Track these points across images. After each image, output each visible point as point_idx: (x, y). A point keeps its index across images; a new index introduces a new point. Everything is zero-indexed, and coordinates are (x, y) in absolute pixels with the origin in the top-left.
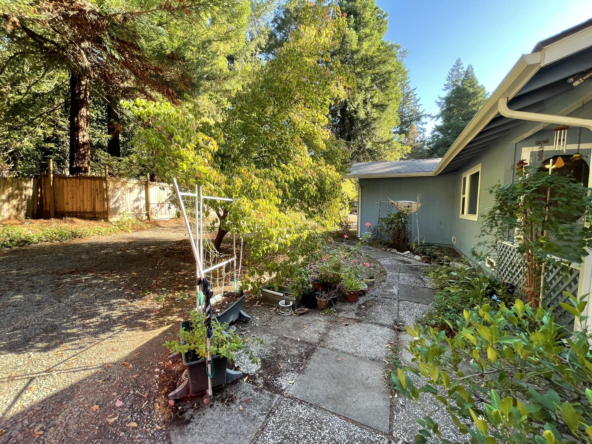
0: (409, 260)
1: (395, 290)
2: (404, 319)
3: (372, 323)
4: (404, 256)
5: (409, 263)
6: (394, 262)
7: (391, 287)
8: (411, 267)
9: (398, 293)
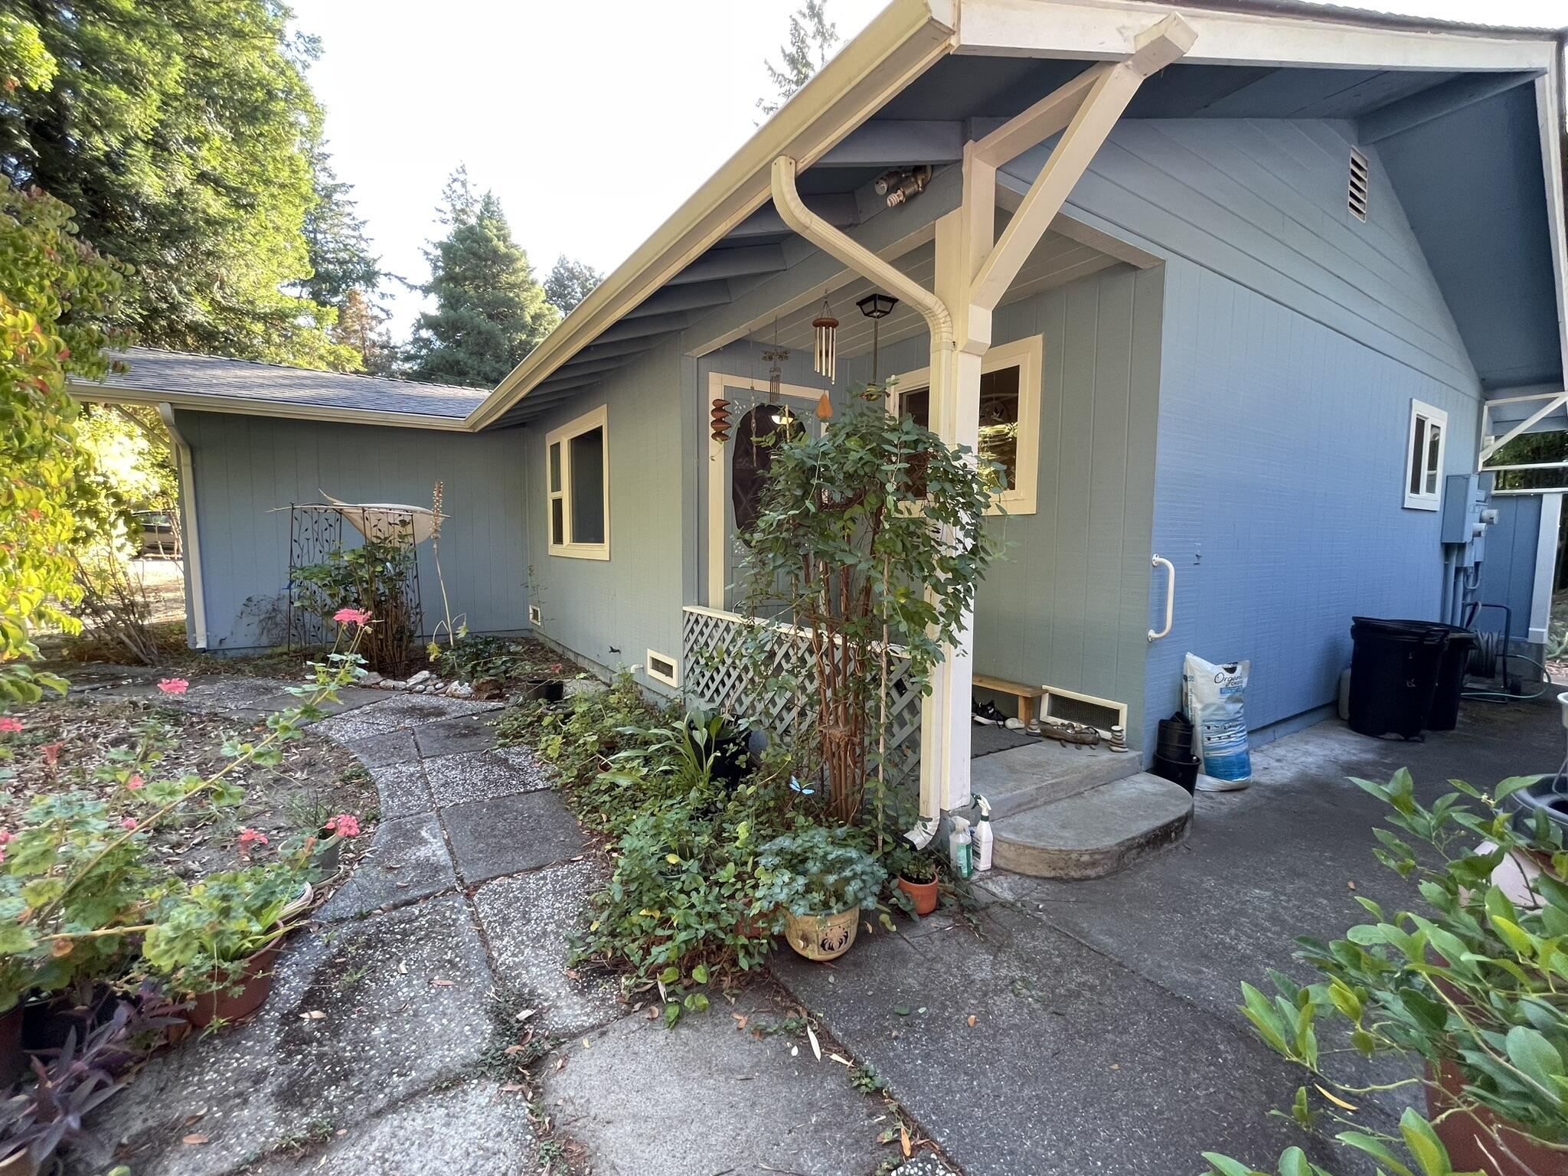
0: (434, 701)
1: (434, 848)
2: (525, 978)
3: (393, 1106)
4: (411, 691)
5: (439, 712)
6: (383, 723)
7: (412, 838)
8: (450, 727)
9: (451, 852)
